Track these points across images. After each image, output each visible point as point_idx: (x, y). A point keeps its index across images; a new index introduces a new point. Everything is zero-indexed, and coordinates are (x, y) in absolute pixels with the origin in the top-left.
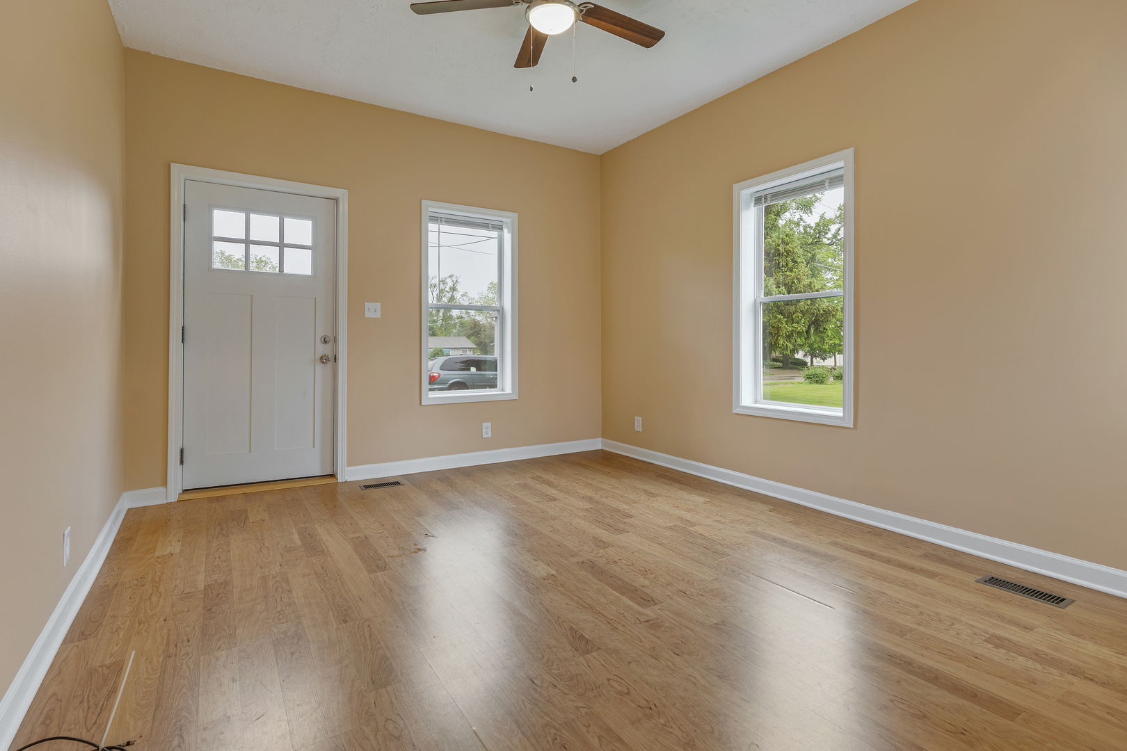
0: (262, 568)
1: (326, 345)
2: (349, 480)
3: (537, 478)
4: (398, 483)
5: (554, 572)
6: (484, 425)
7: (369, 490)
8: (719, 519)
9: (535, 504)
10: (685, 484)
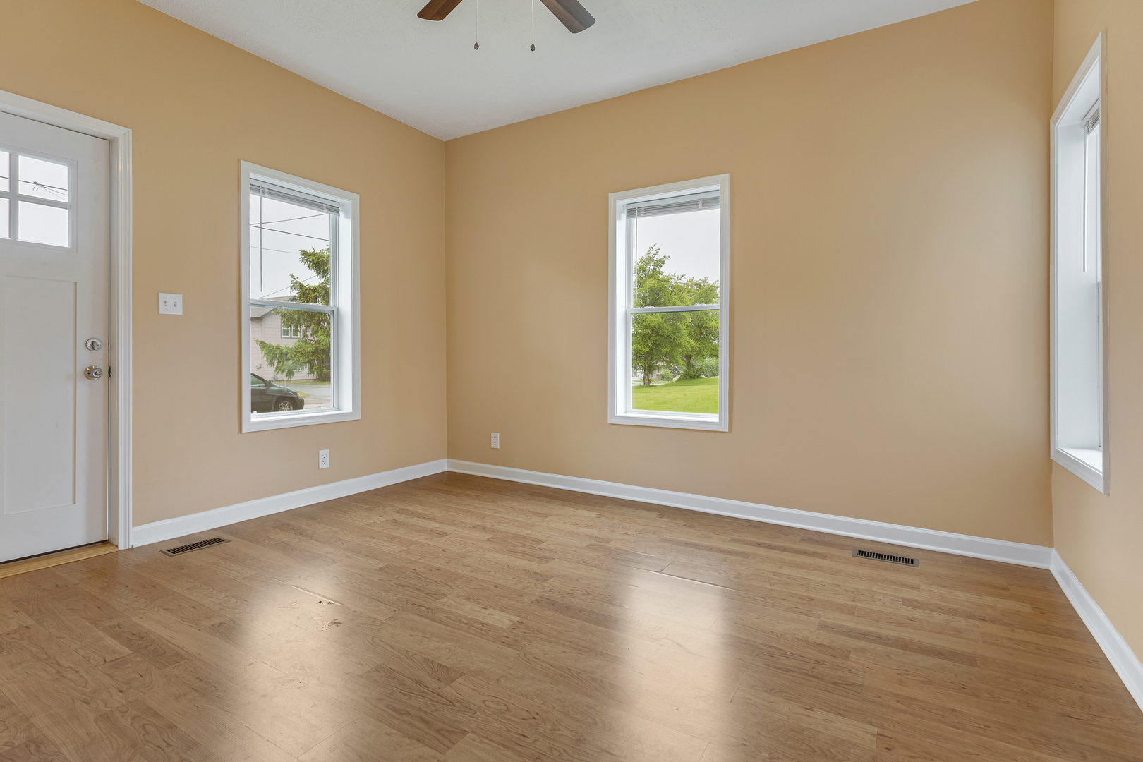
0: (87, 703)
1: (94, 352)
2: (136, 545)
3: (402, 511)
4: (218, 540)
5: (518, 619)
6: (322, 452)
7: (182, 556)
8: (624, 531)
9: (426, 542)
10: (563, 500)
